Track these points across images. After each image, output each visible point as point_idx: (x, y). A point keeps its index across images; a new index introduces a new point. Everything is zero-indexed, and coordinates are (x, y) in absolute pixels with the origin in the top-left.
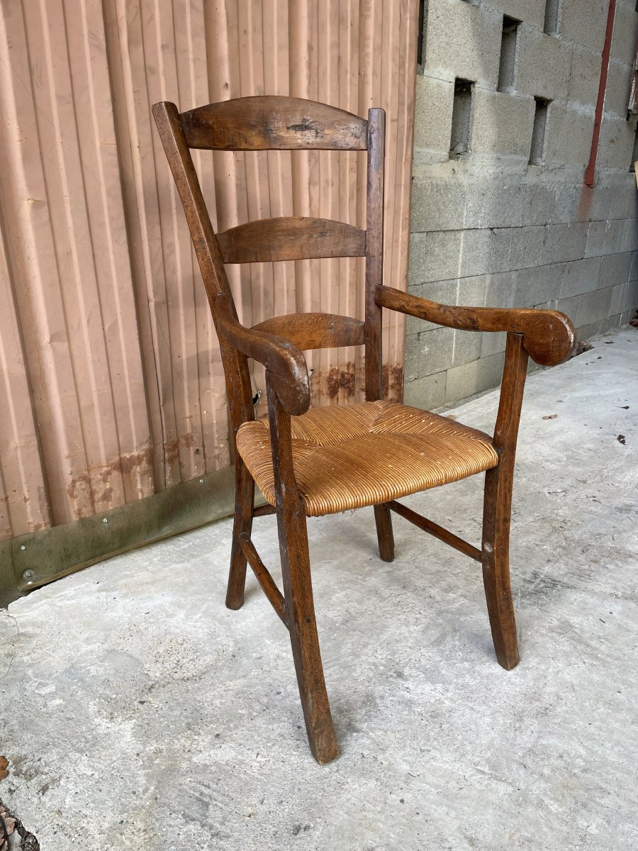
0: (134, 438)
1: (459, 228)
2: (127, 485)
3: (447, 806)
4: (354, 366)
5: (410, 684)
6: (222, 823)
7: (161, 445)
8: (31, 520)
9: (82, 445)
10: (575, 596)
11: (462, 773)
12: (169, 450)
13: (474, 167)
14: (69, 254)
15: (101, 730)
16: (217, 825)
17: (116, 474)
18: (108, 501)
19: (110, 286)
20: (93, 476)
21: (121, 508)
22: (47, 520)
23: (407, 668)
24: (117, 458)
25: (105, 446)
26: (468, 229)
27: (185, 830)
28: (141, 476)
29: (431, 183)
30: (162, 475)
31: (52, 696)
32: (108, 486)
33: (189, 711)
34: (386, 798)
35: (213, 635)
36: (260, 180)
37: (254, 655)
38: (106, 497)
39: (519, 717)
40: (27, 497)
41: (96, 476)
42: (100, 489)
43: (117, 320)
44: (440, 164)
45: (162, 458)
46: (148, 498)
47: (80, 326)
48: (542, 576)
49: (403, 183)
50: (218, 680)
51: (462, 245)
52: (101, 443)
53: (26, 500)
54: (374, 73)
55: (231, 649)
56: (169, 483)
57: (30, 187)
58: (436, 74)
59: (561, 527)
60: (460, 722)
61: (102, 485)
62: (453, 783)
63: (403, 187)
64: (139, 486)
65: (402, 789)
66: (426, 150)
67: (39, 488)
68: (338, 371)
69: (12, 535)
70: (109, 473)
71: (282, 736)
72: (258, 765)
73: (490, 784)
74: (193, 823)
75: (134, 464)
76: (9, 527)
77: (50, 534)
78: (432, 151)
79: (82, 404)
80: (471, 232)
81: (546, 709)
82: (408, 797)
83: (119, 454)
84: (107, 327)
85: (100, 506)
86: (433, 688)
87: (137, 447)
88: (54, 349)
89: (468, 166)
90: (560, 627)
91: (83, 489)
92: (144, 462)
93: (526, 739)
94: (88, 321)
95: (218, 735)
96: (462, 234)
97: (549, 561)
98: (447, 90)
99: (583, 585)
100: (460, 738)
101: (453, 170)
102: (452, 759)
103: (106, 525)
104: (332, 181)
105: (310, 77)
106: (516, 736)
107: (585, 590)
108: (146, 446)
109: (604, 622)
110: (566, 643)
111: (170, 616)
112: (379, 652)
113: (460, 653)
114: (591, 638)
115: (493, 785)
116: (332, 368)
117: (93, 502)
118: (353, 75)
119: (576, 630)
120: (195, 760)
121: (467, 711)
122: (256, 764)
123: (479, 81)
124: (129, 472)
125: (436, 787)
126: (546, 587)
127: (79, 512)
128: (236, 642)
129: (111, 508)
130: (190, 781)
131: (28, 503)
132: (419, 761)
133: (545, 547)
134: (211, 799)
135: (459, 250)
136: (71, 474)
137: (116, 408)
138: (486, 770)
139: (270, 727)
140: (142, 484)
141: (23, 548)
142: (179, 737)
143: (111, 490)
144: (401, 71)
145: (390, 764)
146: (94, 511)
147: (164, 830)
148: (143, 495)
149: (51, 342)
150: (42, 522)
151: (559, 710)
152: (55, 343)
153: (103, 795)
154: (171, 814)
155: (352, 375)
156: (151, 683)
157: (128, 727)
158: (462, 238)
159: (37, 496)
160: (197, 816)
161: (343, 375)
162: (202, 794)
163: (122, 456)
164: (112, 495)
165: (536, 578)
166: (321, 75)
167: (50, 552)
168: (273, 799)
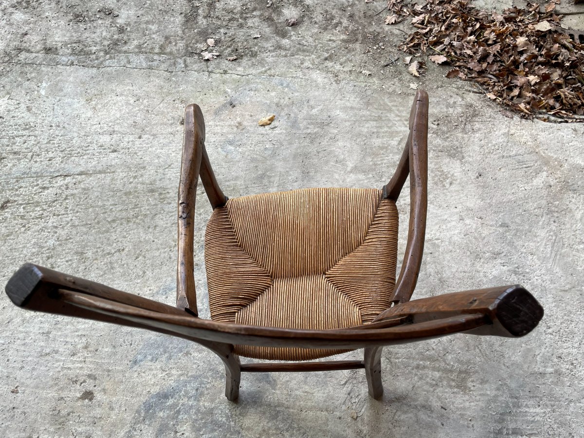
5: (505, 269)
6: (506, 161)
16: (506, 159)
27: (514, 151)
34: (462, 205)
65: (461, 212)
71: (527, 203)
72: (520, 186)
74: (515, 154)
95: (551, 187)
100: (458, 251)
102: (453, 238)
110: (452, 363)
114: (441, 380)
120: (545, 173)
125: (449, 222)
130: (535, 165)
132: (464, 228)
134: (520, 165)
139: (536, 203)
142: (563, 176)
147: (520, 147)
153: (554, 142)
154: (525, 152)
160: (517, 157)
168: (499, 178)
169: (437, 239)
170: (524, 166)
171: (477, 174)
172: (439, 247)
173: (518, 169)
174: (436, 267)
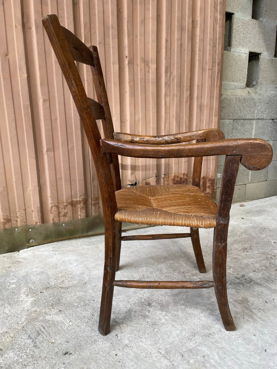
0: (78, 193)
1: (252, 118)
2: (74, 212)
3: (135, 362)
4: (187, 175)
5: (151, 309)
6: (40, 343)
7: (91, 198)
8: (34, 220)
9: (56, 193)
10: (258, 289)
11: (150, 351)
12: (94, 200)
13: (261, 91)
14: (56, 119)
15: (21, 299)
16: (38, 343)
17: (69, 206)
18: (66, 217)
19: (72, 132)
20: (60, 206)
21: (71, 221)
22: (40, 221)
23: (155, 303)
24: (70, 200)
25: (66, 194)
26: (258, 119)
27: (26, 341)
28: (80, 209)
29: (236, 97)
30: (90, 210)
31: (13, 283)
32: (66, 211)
33: (56, 299)
34: (110, 352)
35: (83, 274)
36: (141, 94)
37: (94, 284)
38: (65, 215)
39: (194, 334)
40: (33, 210)
41: (61, 206)
42: (63, 211)
43: (74, 146)
44: (241, 89)
45: (91, 203)
46: (83, 219)
47: (59, 146)
48: (246, 277)
49: (215, 96)
50: (74, 290)
51: (254, 126)
52: (64, 193)
53: (33, 211)
54: (199, 50)
55: (86, 280)
56: (93, 214)
57: (42, 94)
58: (238, 51)
59: (271, 258)
60: (164, 330)
61: (63, 210)
62: (144, 354)
63: (215, 98)
64: (79, 213)
65: (119, 350)
66: (232, 83)
67: (38, 207)
68: (178, 177)
69: (27, 224)
70: (67, 206)
71: (85, 317)
72: (68, 325)
73: (160, 359)
74: (30, 339)
75: (78, 204)
76: (25, 221)
77: (41, 226)
78: (236, 84)
79: (58, 177)
80: (260, 120)
81: (210, 334)
82: (120, 354)
83: (72, 199)
84: (69, 148)
85: (62, 219)
86: (161, 313)
87: (79, 197)
88: (48, 155)
89: (258, 90)
90: (241, 301)
91: (55, 211)
92: (82, 203)
93: (191, 345)
94: (62, 145)
95: (60, 310)
96: (255, 121)
97: (254, 271)
98: (244, 57)
99: (266, 284)
100: (159, 336)
101: (249, 92)
102: (150, 344)
103: (64, 227)
104: (176, 94)
105: (166, 53)
106: (187, 342)
107: (266, 287)
108: (83, 197)
109: (267, 303)
110: (240, 308)
111: (71, 264)
112: (146, 294)
113: (183, 302)
114: (255, 309)
115: (162, 360)
116: (175, 175)
117: (59, 217)
118: (188, 51)
119: (249, 304)
120: (46, 317)
121: (170, 326)
122: (67, 325)
123: (263, 53)
124: (75, 206)
125: (135, 353)
126: (245, 282)
127: (53, 220)
128: (90, 278)
129: (66, 220)
130: (39, 325)
131: (33, 212)
132: (135, 341)
133: (256, 265)
134: (42, 332)
135: (253, 129)
136: (51, 204)
137: (71, 180)
138: (163, 353)
139: (82, 312)
140: (80, 212)
141: (30, 230)
142: (46, 308)
143: (67, 213)
144: (214, 49)
145: (121, 339)
146: (59, 220)
147: (19, 339)
148: (81, 217)
149: (46, 152)
150: (38, 221)
151: (216, 335)
152: (48, 152)
153: (7, 321)
154: (25, 334)
155: (186, 179)
156: (48, 286)
157: (31, 300)
158: (254, 123)
159: (37, 210)
160: (33, 337)
161: (181, 179)
162: (40, 330)
163: (73, 200)
164: (68, 215)
165: (242, 277)
166: (172, 51)
167: (40, 233)
168: (65, 340)
169: (161, 353)
170: (42, 329)
171: (67, 356)
172: (166, 349)
173: (48, 333)
174: (185, 343)
